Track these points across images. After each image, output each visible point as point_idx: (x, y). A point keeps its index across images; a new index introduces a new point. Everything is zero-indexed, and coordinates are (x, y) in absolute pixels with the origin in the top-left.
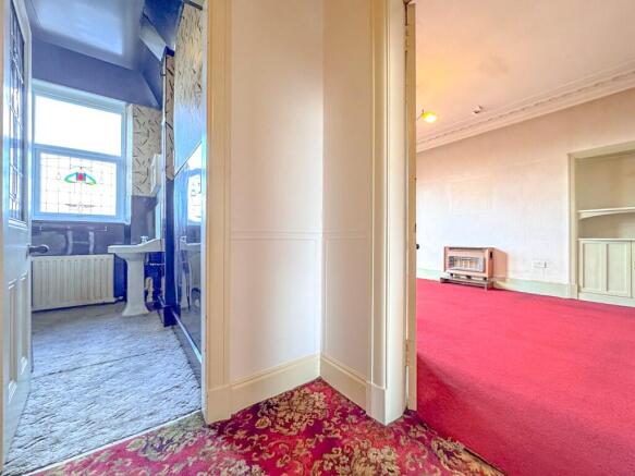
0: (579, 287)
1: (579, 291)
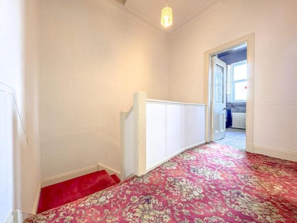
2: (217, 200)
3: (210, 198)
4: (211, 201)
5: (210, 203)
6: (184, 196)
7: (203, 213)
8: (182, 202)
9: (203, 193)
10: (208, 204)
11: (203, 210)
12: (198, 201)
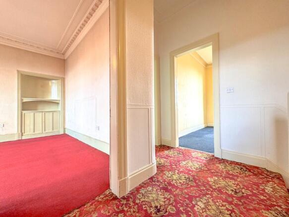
0: (22, 133)
1: (22, 135)
2: (181, 200)
3: (187, 200)
4: (186, 198)
5: (187, 196)
6: (210, 200)
7: (192, 189)
8: (208, 194)
9: (194, 206)
10: (188, 195)
11: (192, 190)
12: (197, 197)
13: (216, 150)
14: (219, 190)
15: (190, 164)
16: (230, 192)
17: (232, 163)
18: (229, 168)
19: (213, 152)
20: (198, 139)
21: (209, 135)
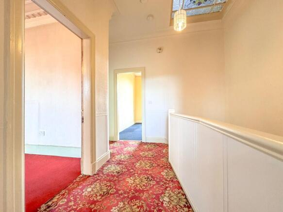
13: (143, 139)
14: (145, 157)
15: (129, 149)
16: (150, 156)
17: (151, 143)
18: (149, 146)
19: (141, 140)
20: (131, 133)
21: (138, 129)
